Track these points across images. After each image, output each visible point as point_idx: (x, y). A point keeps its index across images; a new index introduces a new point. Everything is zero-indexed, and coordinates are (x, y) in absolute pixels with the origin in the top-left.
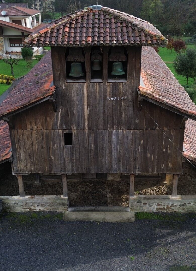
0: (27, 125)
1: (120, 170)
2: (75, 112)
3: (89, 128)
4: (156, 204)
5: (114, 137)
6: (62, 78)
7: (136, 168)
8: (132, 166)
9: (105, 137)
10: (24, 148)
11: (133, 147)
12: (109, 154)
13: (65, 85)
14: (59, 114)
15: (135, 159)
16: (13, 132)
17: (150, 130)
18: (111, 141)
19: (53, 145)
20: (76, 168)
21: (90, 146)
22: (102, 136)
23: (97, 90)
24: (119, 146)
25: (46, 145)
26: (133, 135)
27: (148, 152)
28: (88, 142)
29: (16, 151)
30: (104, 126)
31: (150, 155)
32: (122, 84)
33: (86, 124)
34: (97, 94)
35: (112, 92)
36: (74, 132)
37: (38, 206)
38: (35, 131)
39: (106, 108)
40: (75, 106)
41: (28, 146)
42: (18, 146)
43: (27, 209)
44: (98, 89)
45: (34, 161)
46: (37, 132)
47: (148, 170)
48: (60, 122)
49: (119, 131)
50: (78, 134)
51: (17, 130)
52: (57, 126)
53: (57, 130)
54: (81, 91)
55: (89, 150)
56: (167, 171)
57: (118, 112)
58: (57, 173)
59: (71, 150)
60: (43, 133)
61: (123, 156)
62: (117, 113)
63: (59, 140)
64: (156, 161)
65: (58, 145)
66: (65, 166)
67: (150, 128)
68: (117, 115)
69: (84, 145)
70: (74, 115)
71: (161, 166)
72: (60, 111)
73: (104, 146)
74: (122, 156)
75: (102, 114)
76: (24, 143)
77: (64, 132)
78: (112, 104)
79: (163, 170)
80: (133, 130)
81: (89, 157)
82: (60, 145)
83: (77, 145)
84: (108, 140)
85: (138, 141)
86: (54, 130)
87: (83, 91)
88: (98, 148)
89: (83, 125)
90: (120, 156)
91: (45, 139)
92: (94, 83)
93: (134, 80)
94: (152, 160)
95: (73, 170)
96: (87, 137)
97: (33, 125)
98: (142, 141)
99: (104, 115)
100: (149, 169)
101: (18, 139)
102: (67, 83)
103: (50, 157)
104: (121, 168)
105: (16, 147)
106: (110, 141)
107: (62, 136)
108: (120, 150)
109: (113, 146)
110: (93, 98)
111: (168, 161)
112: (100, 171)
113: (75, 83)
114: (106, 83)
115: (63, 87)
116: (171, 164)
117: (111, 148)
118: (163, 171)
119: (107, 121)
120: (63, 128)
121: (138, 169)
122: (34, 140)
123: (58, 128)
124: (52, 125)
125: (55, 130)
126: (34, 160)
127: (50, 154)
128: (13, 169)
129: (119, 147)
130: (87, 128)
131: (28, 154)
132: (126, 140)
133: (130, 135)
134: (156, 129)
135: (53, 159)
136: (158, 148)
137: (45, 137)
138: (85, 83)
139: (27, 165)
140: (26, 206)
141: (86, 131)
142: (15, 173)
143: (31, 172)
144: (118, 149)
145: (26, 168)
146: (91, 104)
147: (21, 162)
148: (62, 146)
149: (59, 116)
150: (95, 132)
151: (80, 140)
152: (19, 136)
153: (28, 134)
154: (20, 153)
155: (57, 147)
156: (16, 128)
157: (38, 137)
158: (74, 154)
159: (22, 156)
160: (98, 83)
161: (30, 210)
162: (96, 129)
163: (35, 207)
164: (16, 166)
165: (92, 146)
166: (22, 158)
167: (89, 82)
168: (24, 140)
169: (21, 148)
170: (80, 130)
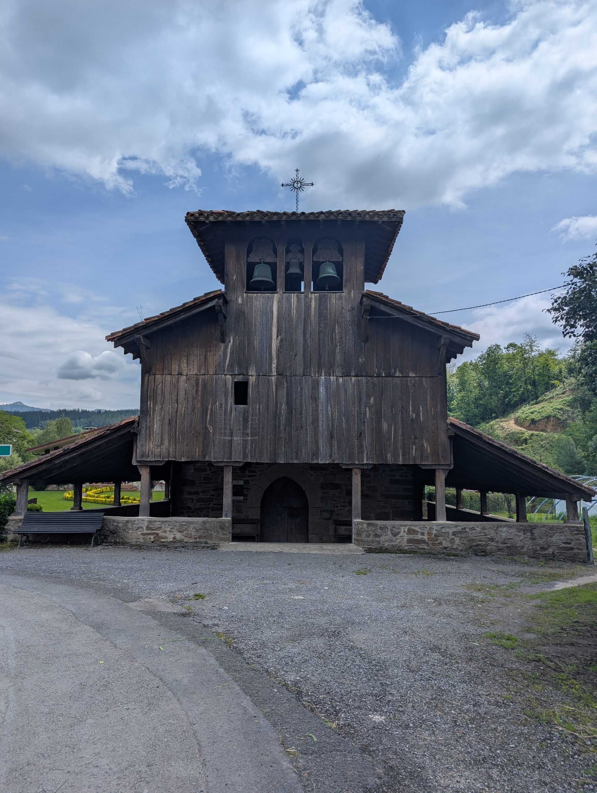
0: (173, 366)
1: (333, 458)
2: (256, 343)
3: (278, 374)
4: (406, 531)
5: (322, 390)
6: (238, 286)
7: (363, 453)
8: (356, 449)
9: (307, 391)
10: (162, 409)
11: (356, 409)
12: (313, 423)
13: (242, 297)
14: (230, 346)
15: (361, 433)
16: (147, 378)
17: (385, 377)
18: (317, 398)
19: (214, 403)
20: (251, 451)
21: (278, 408)
22: (301, 389)
23: (295, 306)
24: (331, 407)
25: (202, 403)
26: (356, 388)
27: (383, 419)
28: (276, 399)
29: (146, 416)
30: (304, 369)
31: (388, 425)
32: (335, 295)
33: (274, 366)
34: (294, 312)
35: (319, 310)
36: (252, 380)
37: (171, 528)
38: (185, 377)
39: (308, 336)
40: (257, 333)
41: (170, 404)
42: (152, 406)
43: (149, 537)
44: (295, 304)
45: (176, 435)
46: (188, 379)
47: (386, 457)
48: (230, 360)
49: (330, 379)
50: (258, 384)
51: (155, 374)
52: (224, 368)
53: (223, 375)
54: (268, 308)
55: (276, 416)
56: (422, 462)
57: (328, 344)
58: (216, 461)
59: (244, 415)
60: (199, 380)
61: (338, 428)
62: (327, 346)
63: (225, 394)
64: (400, 438)
65: (221, 404)
66: (231, 446)
67: (385, 374)
68: (327, 348)
69: (268, 406)
70: (254, 348)
71: (409, 449)
72: (232, 341)
73: (304, 407)
74: (336, 427)
75: (302, 346)
76: (162, 399)
77: (236, 380)
78: (319, 329)
79: (414, 458)
80: (354, 376)
81: (276, 429)
82: (226, 404)
83: (256, 405)
84: (311, 396)
85: (364, 398)
86: (217, 376)
87: (272, 307)
88: (294, 410)
89: (267, 366)
90: (333, 427)
91: (200, 393)
92: (290, 294)
93: (354, 290)
94: (393, 436)
95: (245, 455)
96: (274, 390)
97: (182, 365)
98: (372, 399)
99: (304, 349)
100: (388, 455)
101: (154, 391)
102: (246, 294)
103: (206, 428)
104: (336, 452)
105: (147, 407)
106: (315, 398)
107: (230, 387)
108: (332, 415)
109: (320, 408)
110: (288, 319)
111: (422, 440)
112: (297, 458)
113: (259, 294)
114: (310, 294)
115: (240, 301)
116: (427, 445)
117: (317, 410)
118: (414, 460)
119: (310, 360)
120: (234, 372)
121: (367, 454)
122: (182, 393)
123: (224, 371)
124: (216, 365)
125: (220, 375)
126: (176, 433)
127: (206, 422)
128: (136, 451)
129: (331, 409)
130: (274, 373)
131: (166, 421)
132: (342, 396)
133: (350, 386)
134: (396, 375)
135: (211, 431)
136: (402, 412)
137: (200, 389)
138: (276, 295)
139: (162, 443)
140: (148, 528)
141: (273, 378)
142: (138, 462)
143: (167, 460)
144: (330, 413)
145: (159, 450)
146: (284, 330)
147: (152, 437)
148: (229, 405)
149: (229, 350)
150: (288, 380)
151: (261, 395)
152: (157, 387)
153: (173, 383)
154: (154, 420)
155: (221, 407)
156: (153, 371)
157: (188, 387)
158: (250, 423)
159: (155, 425)
160: (295, 294)
161: (154, 537)
162: (291, 374)
163: (165, 532)
164: (142, 446)
165: (283, 407)
166: (155, 430)
167: (281, 292)
168: (164, 393)
169: (156, 409)
170: (263, 377)
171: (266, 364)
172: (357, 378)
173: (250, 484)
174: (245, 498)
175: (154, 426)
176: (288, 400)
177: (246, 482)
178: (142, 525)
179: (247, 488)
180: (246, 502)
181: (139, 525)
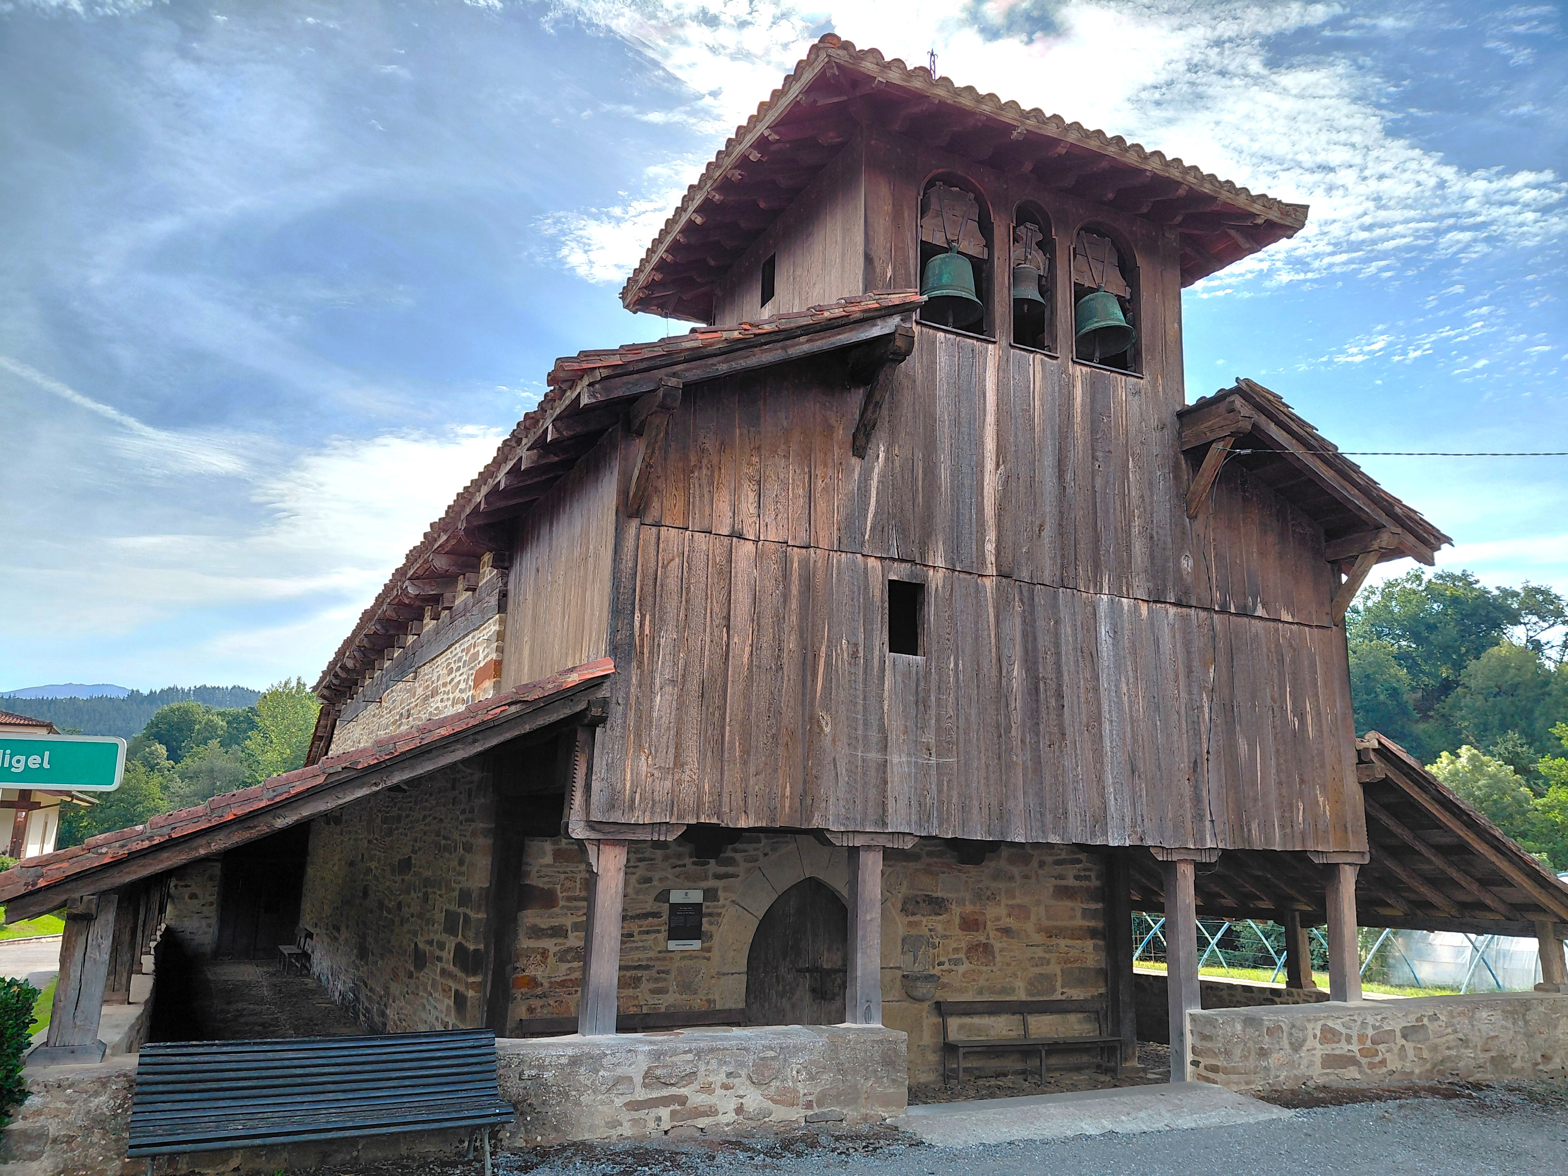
0: (717, 506)
1: (1139, 830)
2: (945, 474)
3: (1001, 573)
5: (1104, 632)
7: (1202, 818)
8: (1189, 806)
9: (1070, 631)
10: (677, 645)
11: (1181, 694)
12: (1088, 725)
14: (876, 470)
16: (632, 533)
17: (1235, 614)
18: (1095, 655)
19: (834, 641)
21: (1004, 674)
22: (1056, 623)
23: (1037, 389)
24: (1127, 685)
25: (802, 636)
26: (1177, 634)
27: (1237, 728)
28: (998, 648)
30: (1062, 566)
31: (1248, 747)
32: (1125, 380)
34: (1035, 404)
35: (1092, 410)
36: (936, 579)
37: (729, 1075)
38: (750, 547)
39: (1069, 476)
40: (947, 445)
41: (705, 630)
43: (654, 1112)
44: (1037, 384)
45: (722, 735)
46: (759, 556)
48: (876, 513)
49: (1121, 604)
50: (951, 595)
51: (658, 525)
52: (862, 534)
53: (859, 556)
54: (974, 380)
55: (1001, 696)
56: (1316, 845)
57: (1115, 509)
58: (842, 829)
59: (918, 686)
60: (791, 562)
61: (1147, 745)
62: (1111, 510)
63: (864, 616)
64: (1273, 780)
65: (856, 644)
67: (1235, 607)
68: (1112, 518)
69: (978, 664)
70: (938, 489)
71: (1292, 811)
72: (882, 456)
73: (1066, 677)
74: (1140, 743)
75: (1054, 502)
76: (682, 612)
77: (892, 576)
78: (1093, 464)
79: (1303, 835)
80: (1174, 604)
81: (1000, 736)
82: (869, 648)
83: (949, 658)
84: (1082, 647)
85: (1196, 666)
86: (843, 555)
87: (982, 380)
88: (1042, 684)
89: (974, 547)
90: (1135, 740)
91: (794, 603)
92: (1027, 354)
93: (1162, 373)
94: (1258, 773)
96: (992, 619)
97: (743, 507)
98: (1212, 669)
99: (1061, 512)
100: (1253, 827)
101: (652, 579)
103: (814, 719)
104: (1144, 813)
105: (632, 635)
106: (1090, 654)
107: (877, 593)
108: (1130, 707)
109: (1103, 683)
110: (1022, 421)
111: (1313, 786)
112: (1056, 828)
113: (952, 336)
114: (1070, 363)
116: (1324, 801)
117: (1096, 690)
118: (1303, 841)
119: (1076, 545)
120: (889, 550)
121: (1211, 820)
122: (742, 598)
123: (862, 543)
124: (838, 523)
125: (850, 556)
126: (722, 729)
127: (813, 699)
128: (588, 787)
129: (1129, 689)
130: (991, 570)
131: (693, 686)
132: (1151, 654)
133: (1167, 630)
134: (1256, 614)
135: (827, 731)
136: (1273, 712)
137: (794, 590)
138: (990, 346)
139: (679, 763)
140: (650, 1079)
141: (987, 582)
142: (591, 825)
143: (694, 821)
144: (1125, 699)
145: (668, 784)
146: (1013, 448)
147: (645, 738)
148: (877, 653)
149: (874, 483)
150: (1025, 593)
151: (960, 629)
152: (664, 567)
153: (714, 560)
154: (653, 678)
155: (854, 655)
156: (654, 513)
157: (761, 580)
158: (933, 712)
159: (658, 698)
160: (1038, 356)
161: (673, 1114)
162: (1032, 578)
163: (707, 1089)
164: (610, 767)
165: (1015, 673)
166: (655, 715)
167: (1004, 343)
168: (688, 588)
169: (662, 641)
170: (962, 575)
171: (970, 538)
172: (1179, 610)
173: (721, 902)
174: (706, 945)
175: (652, 701)
176: (1026, 652)
177: (710, 895)
178: (630, 1071)
179: (710, 915)
180: (708, 959)
181: (619, 1071)
